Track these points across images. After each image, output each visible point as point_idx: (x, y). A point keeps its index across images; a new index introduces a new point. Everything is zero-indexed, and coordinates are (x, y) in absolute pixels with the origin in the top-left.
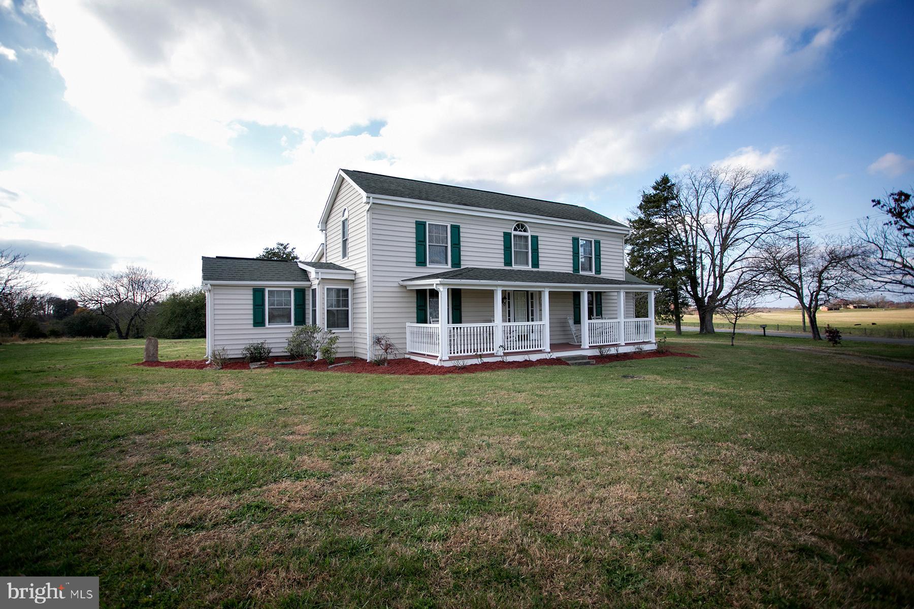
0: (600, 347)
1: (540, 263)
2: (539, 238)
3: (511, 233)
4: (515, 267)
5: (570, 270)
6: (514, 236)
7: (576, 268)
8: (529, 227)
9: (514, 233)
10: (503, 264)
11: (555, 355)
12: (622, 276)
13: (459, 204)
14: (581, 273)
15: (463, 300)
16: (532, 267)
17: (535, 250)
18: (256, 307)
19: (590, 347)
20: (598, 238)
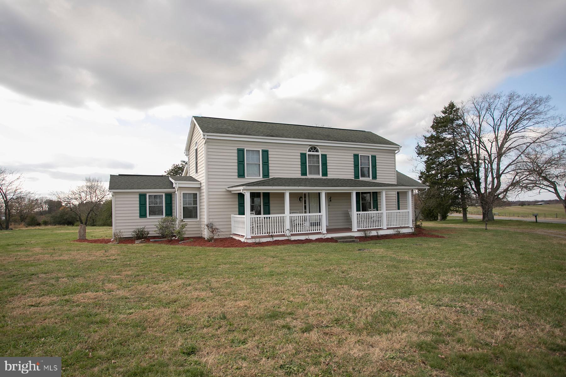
0: (364, 231)
1: (328, 173)
2: (327, 156)
3: (306, 153)
4: (309, 176)
5: (352, 177)
6: (308, 155)
7: (357, 176)
8: (320, 148)
9: (308, 153)
10: (300, 175)
11: (330, 236)
12: (394, 180)
13: (267, 136)
14: (361, 179)
15: (271, 199)
16: (323, 176)
17: (325, 164)
18: (141, 206)
19: (358, 230)
20: (374, 154)
